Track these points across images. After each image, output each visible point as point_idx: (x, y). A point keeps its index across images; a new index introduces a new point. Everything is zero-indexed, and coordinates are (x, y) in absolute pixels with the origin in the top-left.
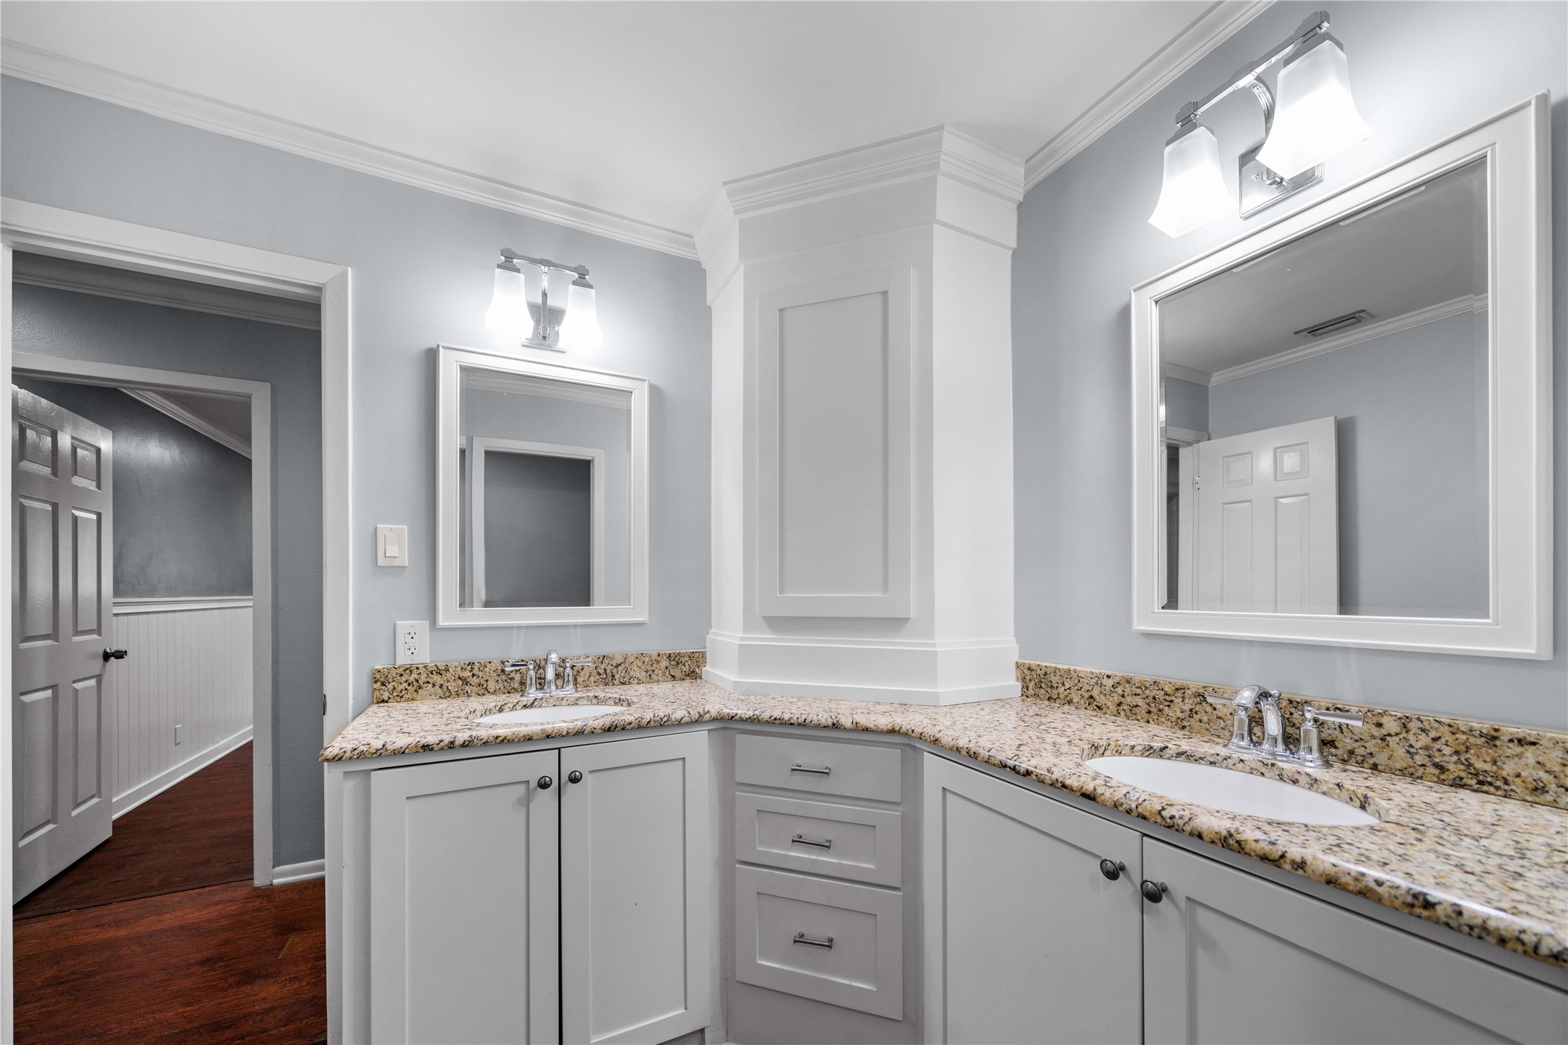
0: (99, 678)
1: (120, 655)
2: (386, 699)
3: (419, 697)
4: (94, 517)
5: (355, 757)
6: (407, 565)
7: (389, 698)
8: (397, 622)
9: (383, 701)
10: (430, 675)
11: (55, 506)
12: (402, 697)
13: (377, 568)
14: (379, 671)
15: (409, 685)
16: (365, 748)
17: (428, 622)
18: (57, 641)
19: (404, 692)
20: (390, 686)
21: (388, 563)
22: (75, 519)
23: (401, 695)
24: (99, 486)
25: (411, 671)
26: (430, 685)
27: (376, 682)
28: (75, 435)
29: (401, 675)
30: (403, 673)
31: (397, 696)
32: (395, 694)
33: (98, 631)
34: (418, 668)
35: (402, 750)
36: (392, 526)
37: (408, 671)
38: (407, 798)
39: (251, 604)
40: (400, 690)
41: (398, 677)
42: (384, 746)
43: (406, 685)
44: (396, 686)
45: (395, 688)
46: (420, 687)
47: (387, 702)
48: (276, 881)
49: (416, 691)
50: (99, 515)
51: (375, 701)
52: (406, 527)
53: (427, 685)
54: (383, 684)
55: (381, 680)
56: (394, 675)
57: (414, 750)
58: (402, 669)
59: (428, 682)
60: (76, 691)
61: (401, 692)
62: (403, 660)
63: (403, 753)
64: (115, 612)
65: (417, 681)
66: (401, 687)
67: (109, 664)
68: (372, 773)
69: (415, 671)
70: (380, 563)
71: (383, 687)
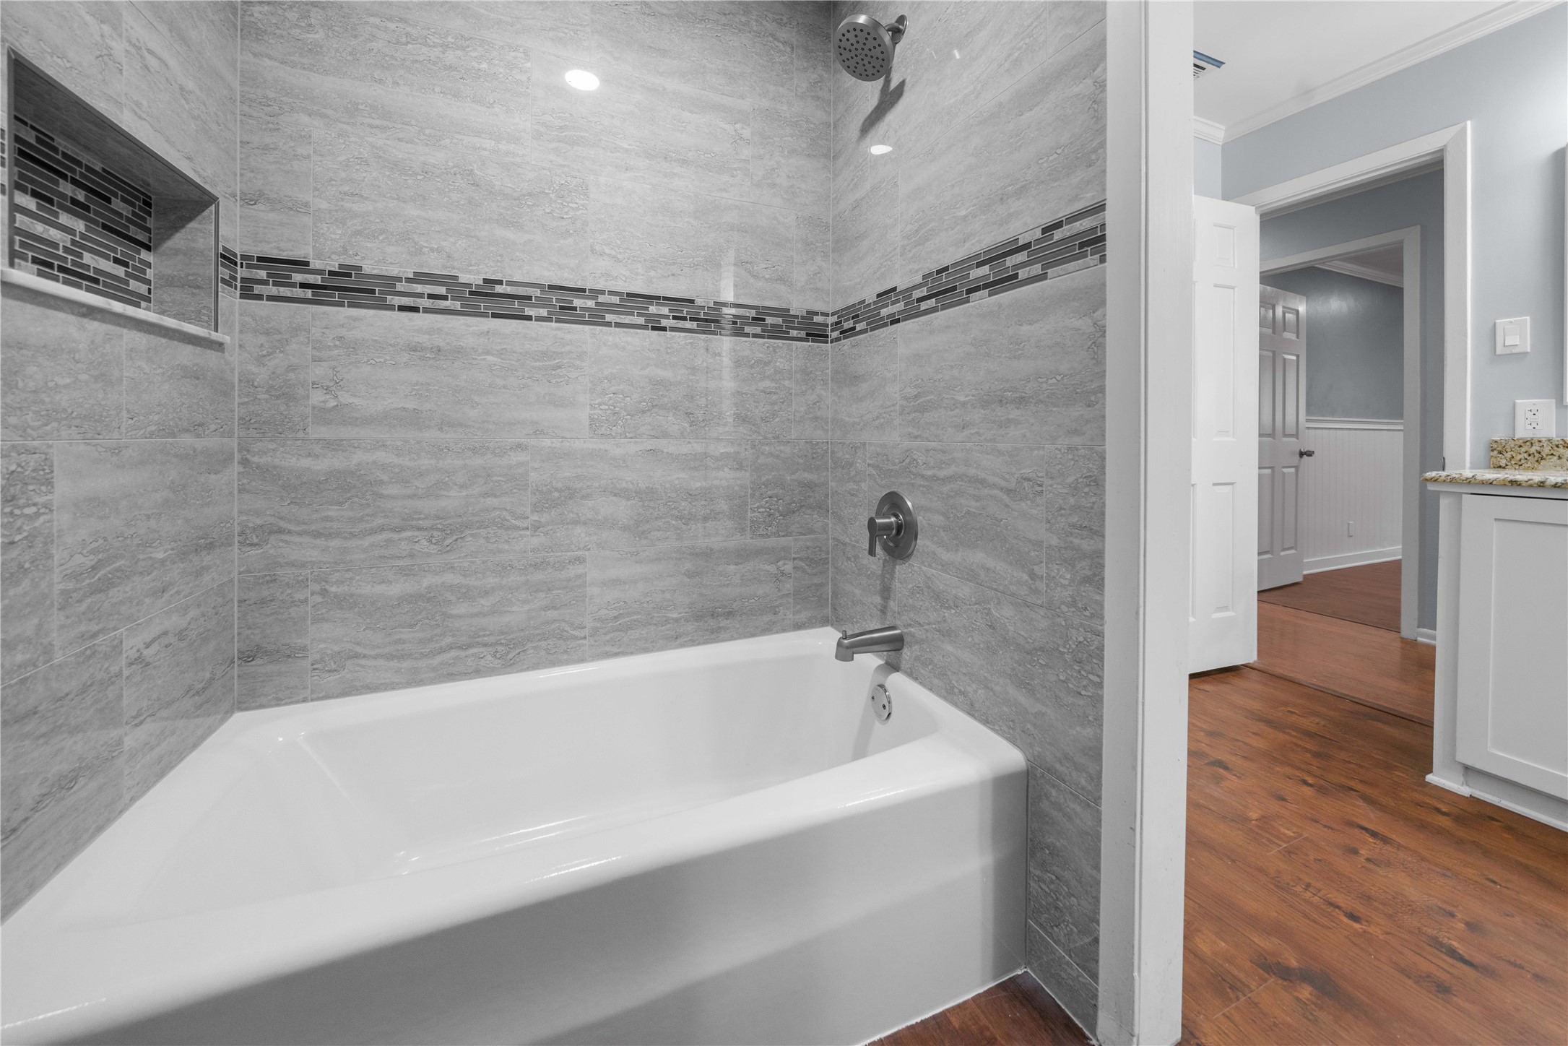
0: (1297, 467)
1: (1310, 454)
2: (1504, 465)
3: (1540, 467)
4: (1294, 358)
5: (1448, 480)
6: (1529, 351)
7: (1507, 465)
8: (1517, 401)
9: (1500, 467)
10: (1555, 448)
11: (1274, 353)
12: (1521, 465)
13: (1494, 355)
14: (1496, 442)
15: (1530, 455)
16: (1457, 476)
17: (1554, 401)
18: (1274, 439)
19: (1523, 461)
20: (1508, 455)
21: (1507, 351)
22: (1285, 359)
23: (1520, 463)
24: (1298, 337)
25: (1532, 444)
26: (1555, 458)
27: (1493, 451)
28: (1285, 305)
29: (1521, 446)
30: (1522, 445)
31: (1516, 464)
32: (1513, 462)
33: (1297, 436)
34: (1540, 441)
35: (1490, 481)
36: (1512, 320)
37: (1528, 443)
38: (1496, 519)
39: (1401, 427)
40: (1519, 459)
41: (1516, 447)
42: (1473, 476)
43: (1526, 455)
44: (1514, 455)
45: (1513, 457)
46: (1542, 458)
47: (1504, 468)
48: (1420, 639)
49: (1537, 461)
50: (1298, 356)
51: (1492, 466)
52: (1528, 318)
53: (1551, 457)
54: (1500, 453)
55: (1498, 449)
56: (1512, 446)
57: (1502, 483)
58: (1521, 441)
59: (1552, 454)
60: (1284, 474)
61: (1520, 460)
62: (1522, 432)
63: (1491, 483)
64: (1307, 426)
65: (1539, 453)
66: (1519, 457)
67: (1303, 459)
68: (1463, 495)
69: (1537, 444)
70: (1498, 352)
71: (1501, 455)
